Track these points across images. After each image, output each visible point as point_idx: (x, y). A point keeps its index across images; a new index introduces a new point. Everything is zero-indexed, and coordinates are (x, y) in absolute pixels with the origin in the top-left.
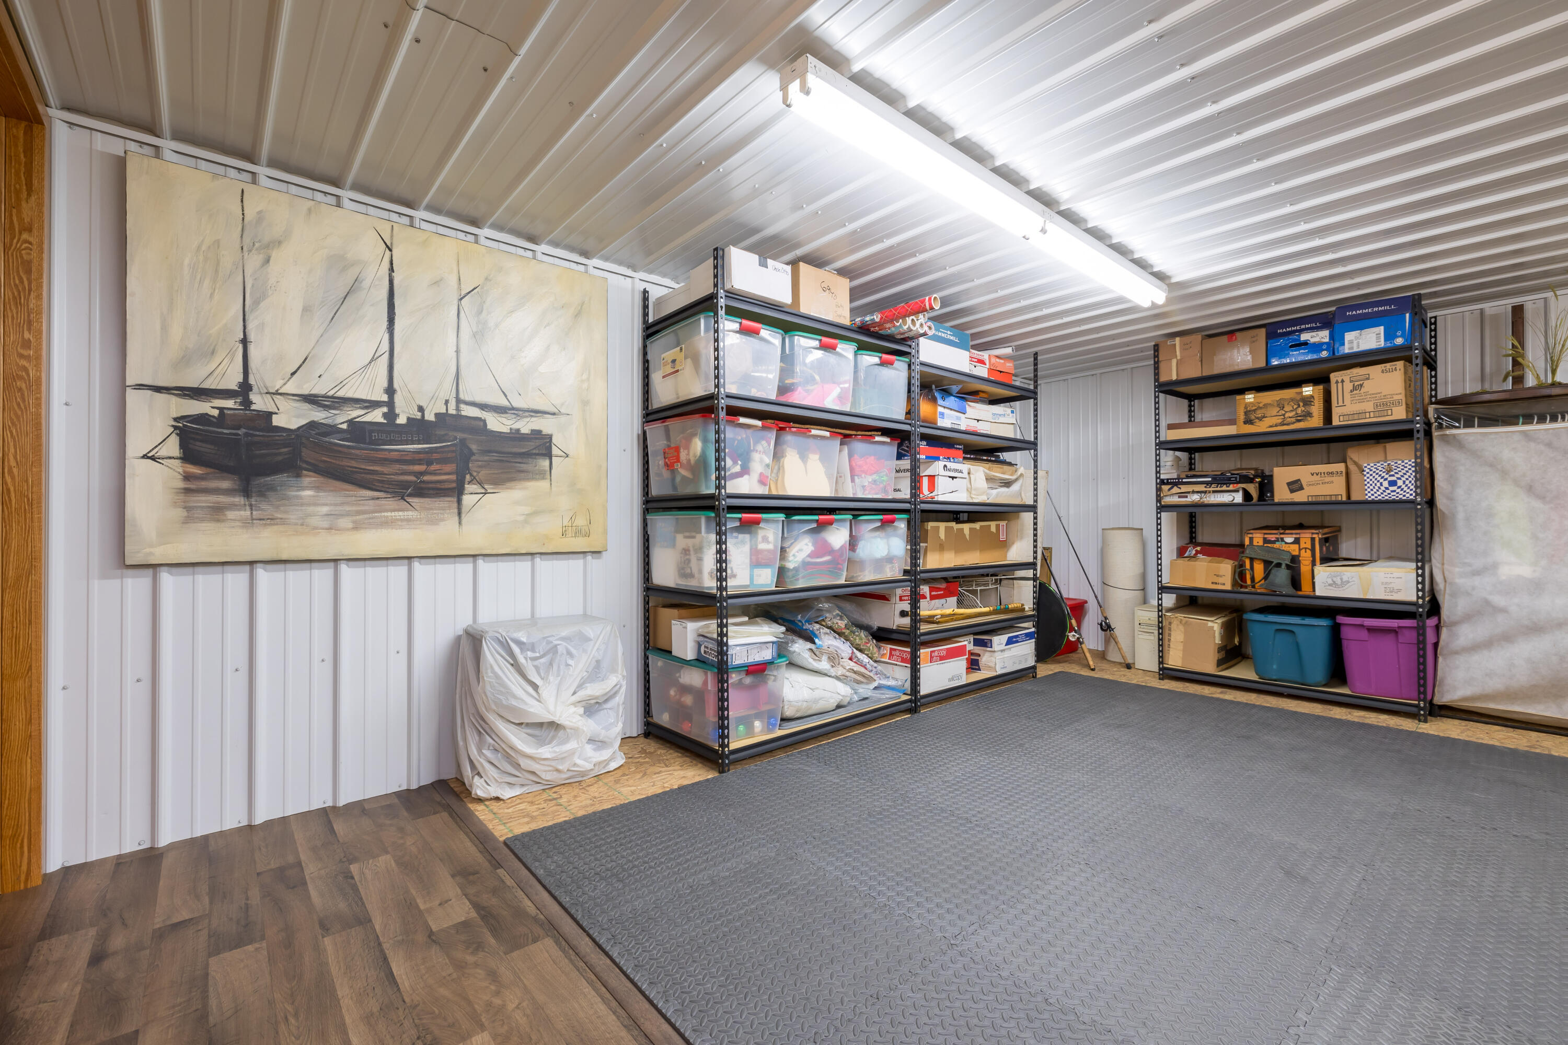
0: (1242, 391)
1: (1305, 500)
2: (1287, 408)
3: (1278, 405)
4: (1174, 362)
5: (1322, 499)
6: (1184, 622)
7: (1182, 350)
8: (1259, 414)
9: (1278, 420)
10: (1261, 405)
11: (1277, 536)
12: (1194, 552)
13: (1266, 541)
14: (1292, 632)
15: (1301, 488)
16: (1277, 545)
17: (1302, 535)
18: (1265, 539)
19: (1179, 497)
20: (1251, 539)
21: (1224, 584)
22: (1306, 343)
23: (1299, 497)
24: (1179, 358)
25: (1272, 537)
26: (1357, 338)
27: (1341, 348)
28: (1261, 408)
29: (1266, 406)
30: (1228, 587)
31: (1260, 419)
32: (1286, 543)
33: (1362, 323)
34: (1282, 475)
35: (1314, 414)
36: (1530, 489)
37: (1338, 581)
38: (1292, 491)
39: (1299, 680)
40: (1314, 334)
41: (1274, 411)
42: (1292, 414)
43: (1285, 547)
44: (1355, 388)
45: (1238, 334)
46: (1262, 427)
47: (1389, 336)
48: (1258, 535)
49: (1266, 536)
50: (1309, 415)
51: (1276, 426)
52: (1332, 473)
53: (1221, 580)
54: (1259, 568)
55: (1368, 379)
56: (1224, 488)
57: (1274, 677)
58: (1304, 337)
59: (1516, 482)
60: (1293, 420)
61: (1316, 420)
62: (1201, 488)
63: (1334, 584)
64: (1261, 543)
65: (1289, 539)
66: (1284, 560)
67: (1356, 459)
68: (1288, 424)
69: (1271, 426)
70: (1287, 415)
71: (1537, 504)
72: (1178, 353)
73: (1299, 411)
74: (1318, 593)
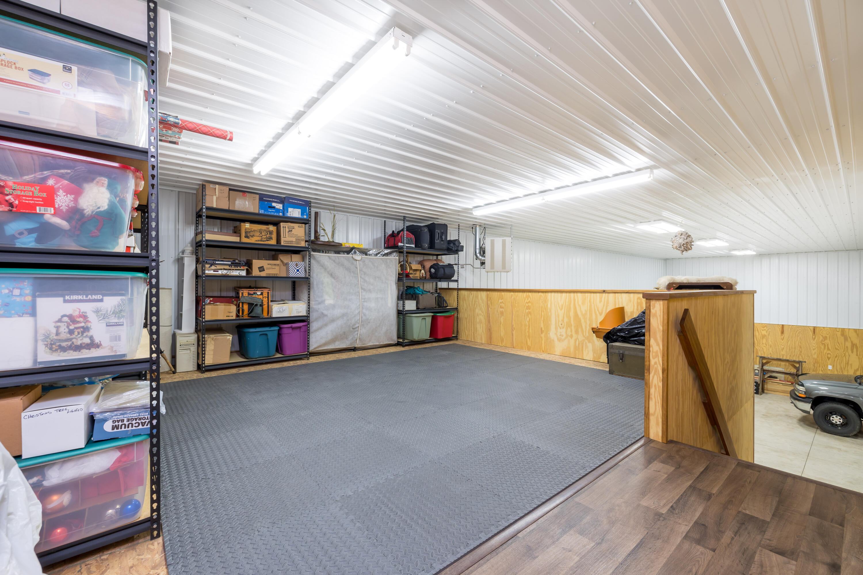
0: (244, 221)
1: (265, 275)
2: (263, 234)
3: (260, 232)
4: (215, 198)
5: (271, 275)
6: (214, 339)
7: (219, 193)
8: (252, 234)
9: (259, 238)
10: (252, 230)
11: (254, 292)
12: (209, 301)
13: (249, 294)
14: (266, 334)
15: (264, 270)
16: (254, 296)
17: (264, 291)
18: (248, 293)
19: (214, 271)
20: (242, 293)
21: (232, 316)
22: (274, 207)
23: (263, 274)
24: (217, 196)
25: (252, 292)
26: (292, 211)
27: (287, 214)
28: (252, 231)
29: (254, 231)
30: (234, 318)
31: (252, 236)
32: (258, 295)
33: (295, 206)
34: (257, 264)
35: (273, 239)
36: (331, 275)
37: (281, 310)
38: (260, 271)
39: (267, 355)
40: (277, 204)
41: (258, 234)
42: (265, 237)
43: (257, 296)
44: (289, 231)
45: (247, 194)
46: (252, 240)
47: (302, 214)
48: (245, 291)
49: (249, 292)
50: (271, 238)
51: (259, 241)
52: (275, 264)
53: (231, 314)
54: (246, 307)
55: (294, 228)
56: (239, 268)
57: (257, 357)
58: (274, 204)
59: (328, 272)
60: (265, 239)
61: (273, 242)
62: (227, 267)
63: (280, 312)
64: (247, 295)
65: (259, 293)
66: (259, 303)
67: (282, 259)
68: (263, 241)
69: (256, 241)
70: (263, 237)
71: (333, 280)
72: (217, 193)
73: (268, 236)
74: (274, 315)
